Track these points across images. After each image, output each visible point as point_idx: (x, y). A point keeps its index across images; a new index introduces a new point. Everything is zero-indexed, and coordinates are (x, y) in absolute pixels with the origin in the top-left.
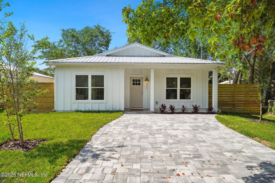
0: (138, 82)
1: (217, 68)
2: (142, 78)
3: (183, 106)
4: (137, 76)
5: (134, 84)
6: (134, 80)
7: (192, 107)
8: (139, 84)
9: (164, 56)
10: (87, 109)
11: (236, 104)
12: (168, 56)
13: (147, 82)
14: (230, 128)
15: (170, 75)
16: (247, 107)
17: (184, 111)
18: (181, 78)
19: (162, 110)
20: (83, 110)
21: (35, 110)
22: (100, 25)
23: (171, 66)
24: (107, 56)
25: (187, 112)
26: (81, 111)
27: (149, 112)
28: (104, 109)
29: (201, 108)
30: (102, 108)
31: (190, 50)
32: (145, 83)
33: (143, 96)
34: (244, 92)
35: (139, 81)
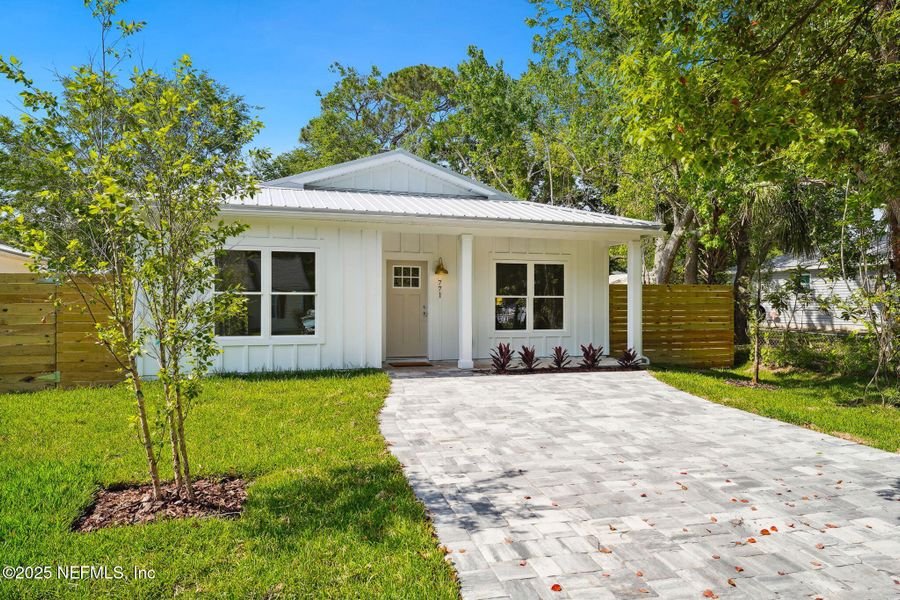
0: (411, 277)
1: (639, 238)
2: (425, 263)
3: (558, 350)
4: (407, 258)
5: (397, 283)
6: (397, 271)
7: (582, 353)
8: (416, 283)
9: (485, 198)
10: (256, 366)
11: (675, 340)
12: (495, 199)
13: (441, 276)
14: (728, 404)
15: (507, 256)
16: (702, 347)
17: (559, 365)
18: (537, 267)
19: (501, 364)
20: (243, 369)
21: (51, 377)
22: (209, 76)
23: (519, 228)
24: (307, 187)
25: (567, 366)
26: (235, 376)
27: (456, 369)
28: (315, 366)
29: (604, 354)
30: (311, 362)
31: (510, 182)
32: (433, 279)
33: (426, 321)
34: (682, 307)
35: (416, 271)
